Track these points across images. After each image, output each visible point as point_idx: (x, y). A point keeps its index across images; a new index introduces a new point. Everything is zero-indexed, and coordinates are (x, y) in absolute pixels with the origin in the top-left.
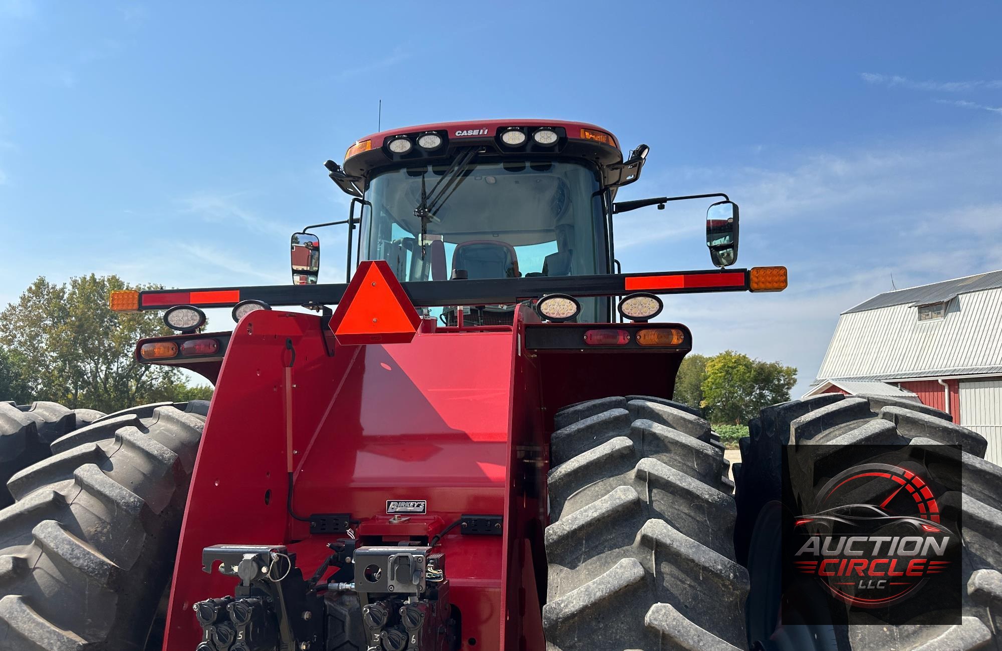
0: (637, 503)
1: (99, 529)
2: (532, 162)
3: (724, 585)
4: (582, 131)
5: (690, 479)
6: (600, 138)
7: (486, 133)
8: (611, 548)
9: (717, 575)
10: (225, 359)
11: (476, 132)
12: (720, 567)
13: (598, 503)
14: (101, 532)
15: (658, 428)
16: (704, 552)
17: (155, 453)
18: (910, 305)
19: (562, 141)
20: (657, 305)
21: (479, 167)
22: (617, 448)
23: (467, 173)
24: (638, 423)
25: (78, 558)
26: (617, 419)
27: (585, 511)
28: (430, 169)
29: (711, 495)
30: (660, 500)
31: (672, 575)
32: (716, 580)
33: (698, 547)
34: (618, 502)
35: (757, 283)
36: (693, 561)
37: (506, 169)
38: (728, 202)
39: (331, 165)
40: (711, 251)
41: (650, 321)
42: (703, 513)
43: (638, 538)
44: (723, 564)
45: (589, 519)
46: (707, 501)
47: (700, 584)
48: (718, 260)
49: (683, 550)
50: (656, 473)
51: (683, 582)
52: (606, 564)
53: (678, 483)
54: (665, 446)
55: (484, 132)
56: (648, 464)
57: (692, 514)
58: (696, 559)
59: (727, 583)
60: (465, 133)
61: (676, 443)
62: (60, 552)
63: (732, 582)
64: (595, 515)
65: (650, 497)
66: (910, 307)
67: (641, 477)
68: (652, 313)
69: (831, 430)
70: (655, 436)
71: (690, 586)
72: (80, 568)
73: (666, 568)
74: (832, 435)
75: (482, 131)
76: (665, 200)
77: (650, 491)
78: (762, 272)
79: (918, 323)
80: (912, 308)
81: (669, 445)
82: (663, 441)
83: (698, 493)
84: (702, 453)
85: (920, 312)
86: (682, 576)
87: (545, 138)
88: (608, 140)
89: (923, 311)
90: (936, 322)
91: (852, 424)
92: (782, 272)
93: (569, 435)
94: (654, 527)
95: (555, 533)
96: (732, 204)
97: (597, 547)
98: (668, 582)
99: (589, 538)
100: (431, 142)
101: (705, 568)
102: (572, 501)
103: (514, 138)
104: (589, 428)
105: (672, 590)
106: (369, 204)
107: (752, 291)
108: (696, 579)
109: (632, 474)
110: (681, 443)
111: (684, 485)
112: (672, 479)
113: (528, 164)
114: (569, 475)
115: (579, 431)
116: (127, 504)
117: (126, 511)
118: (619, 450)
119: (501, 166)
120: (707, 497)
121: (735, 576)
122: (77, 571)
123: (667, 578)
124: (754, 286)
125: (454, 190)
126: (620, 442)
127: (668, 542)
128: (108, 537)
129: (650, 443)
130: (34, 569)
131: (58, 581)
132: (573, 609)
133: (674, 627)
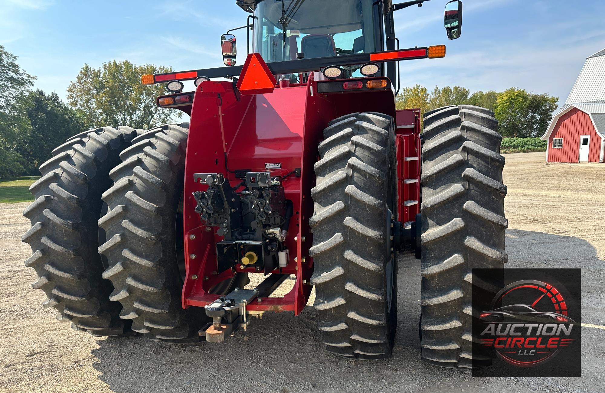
0: (349, 152)
1: (155, 170)
3: (375, 179)
5: (370, 143)
8: (336, 169)
9: (373, 175)
10: (193, 103)
12: (374, 173)
13: (334, 153)
14: (156, 171)
15: (365, 124)
16: (369, 168)
17: (171, 142)
22: (346, 133)
24: (358, 123)
25: (150, 179)
26: (350, 121)
27: (329, 156)
29: (377, 148)
30: (359, 151)
31: (357, 177)
32: (372, 177)
33: (367, 166)
34: (341, 152)
35: (431, 54)
36: (365, 171)
42: (374, 155)
43: (347, 164)
44: (375, 172)
45: (330, 159)
46: (375, 150)
47: (367, 179)
49: (361, 167)
50: (358, 141)
51: (361, 179)
52: (334, 174)
53: (366, 144)
54: (367, 131)
56: (355, 138)
57: (370, 156)
58: (366, 170)
59: (376, 178)
61: (371, 130)
62: (144, 177)
64: (332, 157)
65: (355, 150)
67: (353, 143)
70: (362, 127)
71: (363, 180)
72: (151, 182)
73: (356, 174)
77: (356, 148)
81: (368, 131)
82: (366, 129)
83: (372, 148)
84: (380, 133)
86: (361, 177)
93: (330, 129)
94: (353, 160)
95: (318, 165)
97: (331, 169)
98: (355, 179)
99: (330, 166)
101: (369, 173)
104: (338, 126)
105: (356, 182)
106: (257, 18)
108: (366, 178)
109: (350, 142)
110: (372, 129)
111: (368, 145)
112: (363, 143)
114: (326, 144)
115: (334, 127)
116: (164, 161)
117: (164, 163)
118: (347, 133)
120: (375, 149)
121: (379, 175)
122: (151, 183)
123: (355, 177)
126: (348, 130)
127: (357, 165)
128: (159, 173)
129: (361, 131)
130: (136, 183)
131: (144, 187)
132: (321, 189)
133: (354, 192)
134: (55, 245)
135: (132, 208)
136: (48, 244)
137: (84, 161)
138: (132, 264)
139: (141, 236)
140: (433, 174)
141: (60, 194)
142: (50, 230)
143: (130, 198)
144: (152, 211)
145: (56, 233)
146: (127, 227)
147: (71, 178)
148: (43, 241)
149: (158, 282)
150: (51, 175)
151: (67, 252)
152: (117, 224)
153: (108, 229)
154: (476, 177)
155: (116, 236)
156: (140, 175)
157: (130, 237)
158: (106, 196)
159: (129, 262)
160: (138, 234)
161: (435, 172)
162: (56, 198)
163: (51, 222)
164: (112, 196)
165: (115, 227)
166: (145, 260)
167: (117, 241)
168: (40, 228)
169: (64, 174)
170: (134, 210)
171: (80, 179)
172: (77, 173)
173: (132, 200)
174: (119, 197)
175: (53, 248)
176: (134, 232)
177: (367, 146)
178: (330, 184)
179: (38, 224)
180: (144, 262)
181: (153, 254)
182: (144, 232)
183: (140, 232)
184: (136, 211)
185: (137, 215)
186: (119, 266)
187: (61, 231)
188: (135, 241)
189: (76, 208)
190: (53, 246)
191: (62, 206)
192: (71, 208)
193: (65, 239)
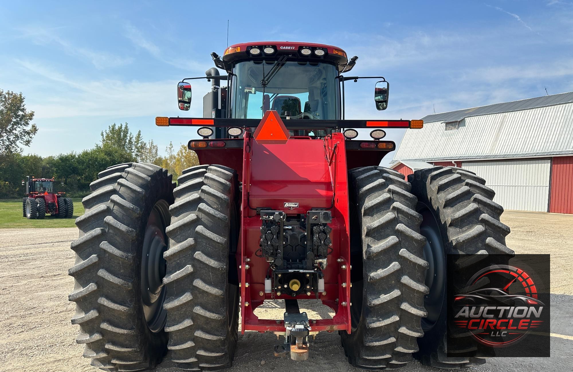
0: (390, 198)
2: (309, 62)
3: (416, 220)
4: (334, 50)
5: (404, 191)
6: (340, 53)
7: (294, 48)
8: (383, 211)
9: (414, 217)
11: (289, 48)
12: (415, 215)
13: (379, 198)
14: (218, 207)
15: (391, 176)
16: (411, 211)
18: (442, 122)
19: (326, 54)
20: (384, 134)
21: (288, 62)
23: (283, 65)
24: (385, 175)
25: (217, 215)
26: (376, 173)
27: (375, 200)
28: (264, 62)
29: (410, 196)
30: (395, 197)
31: (402, 217)
32: (414, 218)
33: (409, 209)
34: (385, 198)
35: (413, 126)
36: (408, 213)
37: (299, 64)
38: (384, 81)
39: (215, 55)
40: (376, 103)
41: (380, 140)
42: (408, 201)
43: (391, 207)
45: (377, 202)
46: (409, 197)
48: (379, 107)
49: (405, 210)
50: (394, 189)
51: (405, 219)
52: (383, 215)
53: (401, 192)
54: (394, 182)
55: (293, 48)
56: (391, 187)
57: (405, 201)
58: (409, 212)
59: (417, 219)
60: (284, 48)
61: (397, 181)
62: (211, 213)
63: (418, 219)
64: (379, 201)
66: (442, 123)
67: (390, 191)
68: (382, 137)
69: (441, 177)
70: (390, 179)
71: (407, 220)
72: (219, 218)
73: (400, 215)
74: (442, 179)
75: (292, 47)
76: (357, 78)
77: (392, 195)
78: (415, 122)
79: (445, 132)
80: (443, 124)
82: (393, 180)
83: (407, 195)
84: (406, 184)
85: (446, 126)
86: (404, 217)
87: (320, 53)
88: (344, 54)
89: (448, 125)
90: (454, 131)
91: (448, 175)
92: (422, 122)
93: (362, 179)
94: (396, 204)
95: (367, 207)
96: (387, 83)
97: (379, 210)
98: (401, 219)
99: (376, 208)
100: (269, 51)
101: (411, 215)
102: (368, 198)
103: (306, 52)
104: (368, 176)
105: (402, 221)
106: (236, 75)
107: (410, 128)
108: (408, 218)
109: (387, 189)
112: (399, 191)
113: (308, 63)
114: (369, 189)
115: (365, 177)
116: (224, 198)
117: (224, 201)
118: (381, 183)
119: (296, 63)
121: (419, 217)
123: (400, 218)
124: (412, 126)
125: (277, 72)
126: (381, 181)
127: (401, 208)
128: (221, 209)
129: (389, 181)
130: (201, 218)
131: (211, 222)
132: (375, 226)
133: (404, 230)
134: (114, 277)
135: (201, 240)
136: (106, 276)
137: (132, 195)
138: (199, 293)
139: (214, 266)
140: (459, 217)
141: (118, 227)
142: (106, 263)
143: (201, 232)
144: (221, 244)
145: (112, 266)
146: (200, 258)
147: (125, 212)
148: (100, 273)
149: (221, 310)
150: (104, 209)
151: (125, 284)
152: (186, 256)
153: (175, 261)
154: (490, 220)
155: (188, 267)
156: (207, 211)
157: (200, 267)
158: (172, 230)
159: (196, 292)
160: (210, 265)
161: (460, 215)
162: (111, 231)
163: (107, 255)
164: (178, 229)
165: (183, 258)
166: (216, 289)
167: (189, 272)
168: (97, 260)
169: (116, 207)
170: (204, 243)
171: (136, 213)
172: (132, 207)
173: (204, 234)
174: (185, 231)
175: (111, 281)
176: (207, 263)
177: (403, 194)
178: (383, 222)
179: (95, 256)
180: (215, 291)
181: (220, 283)
182: (216, 263)
183: (212, 263)
184: (206, 243)
185: (207, 247)
186: (189, 296)
187: (118, 263)
188: (205, 271)
189: (132, 240)
190: (111, 279)
191: (118, 239)
192: (128, 241)
193: (122, 271)
